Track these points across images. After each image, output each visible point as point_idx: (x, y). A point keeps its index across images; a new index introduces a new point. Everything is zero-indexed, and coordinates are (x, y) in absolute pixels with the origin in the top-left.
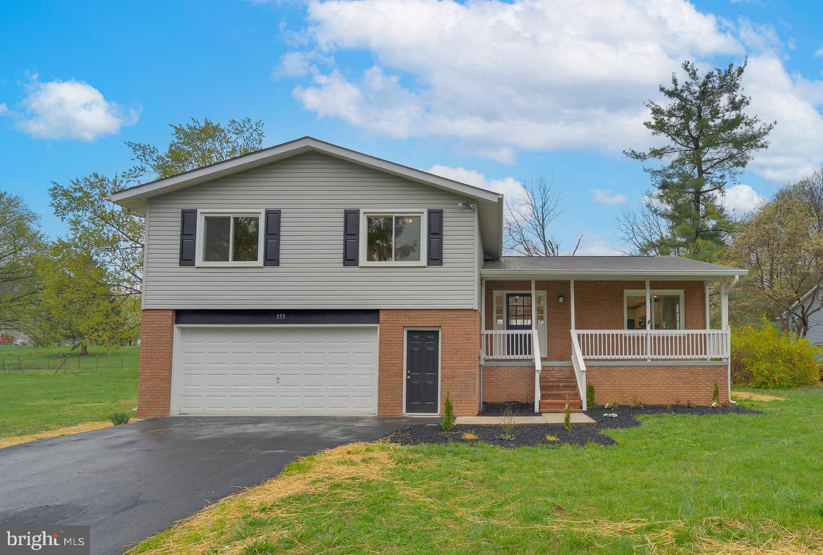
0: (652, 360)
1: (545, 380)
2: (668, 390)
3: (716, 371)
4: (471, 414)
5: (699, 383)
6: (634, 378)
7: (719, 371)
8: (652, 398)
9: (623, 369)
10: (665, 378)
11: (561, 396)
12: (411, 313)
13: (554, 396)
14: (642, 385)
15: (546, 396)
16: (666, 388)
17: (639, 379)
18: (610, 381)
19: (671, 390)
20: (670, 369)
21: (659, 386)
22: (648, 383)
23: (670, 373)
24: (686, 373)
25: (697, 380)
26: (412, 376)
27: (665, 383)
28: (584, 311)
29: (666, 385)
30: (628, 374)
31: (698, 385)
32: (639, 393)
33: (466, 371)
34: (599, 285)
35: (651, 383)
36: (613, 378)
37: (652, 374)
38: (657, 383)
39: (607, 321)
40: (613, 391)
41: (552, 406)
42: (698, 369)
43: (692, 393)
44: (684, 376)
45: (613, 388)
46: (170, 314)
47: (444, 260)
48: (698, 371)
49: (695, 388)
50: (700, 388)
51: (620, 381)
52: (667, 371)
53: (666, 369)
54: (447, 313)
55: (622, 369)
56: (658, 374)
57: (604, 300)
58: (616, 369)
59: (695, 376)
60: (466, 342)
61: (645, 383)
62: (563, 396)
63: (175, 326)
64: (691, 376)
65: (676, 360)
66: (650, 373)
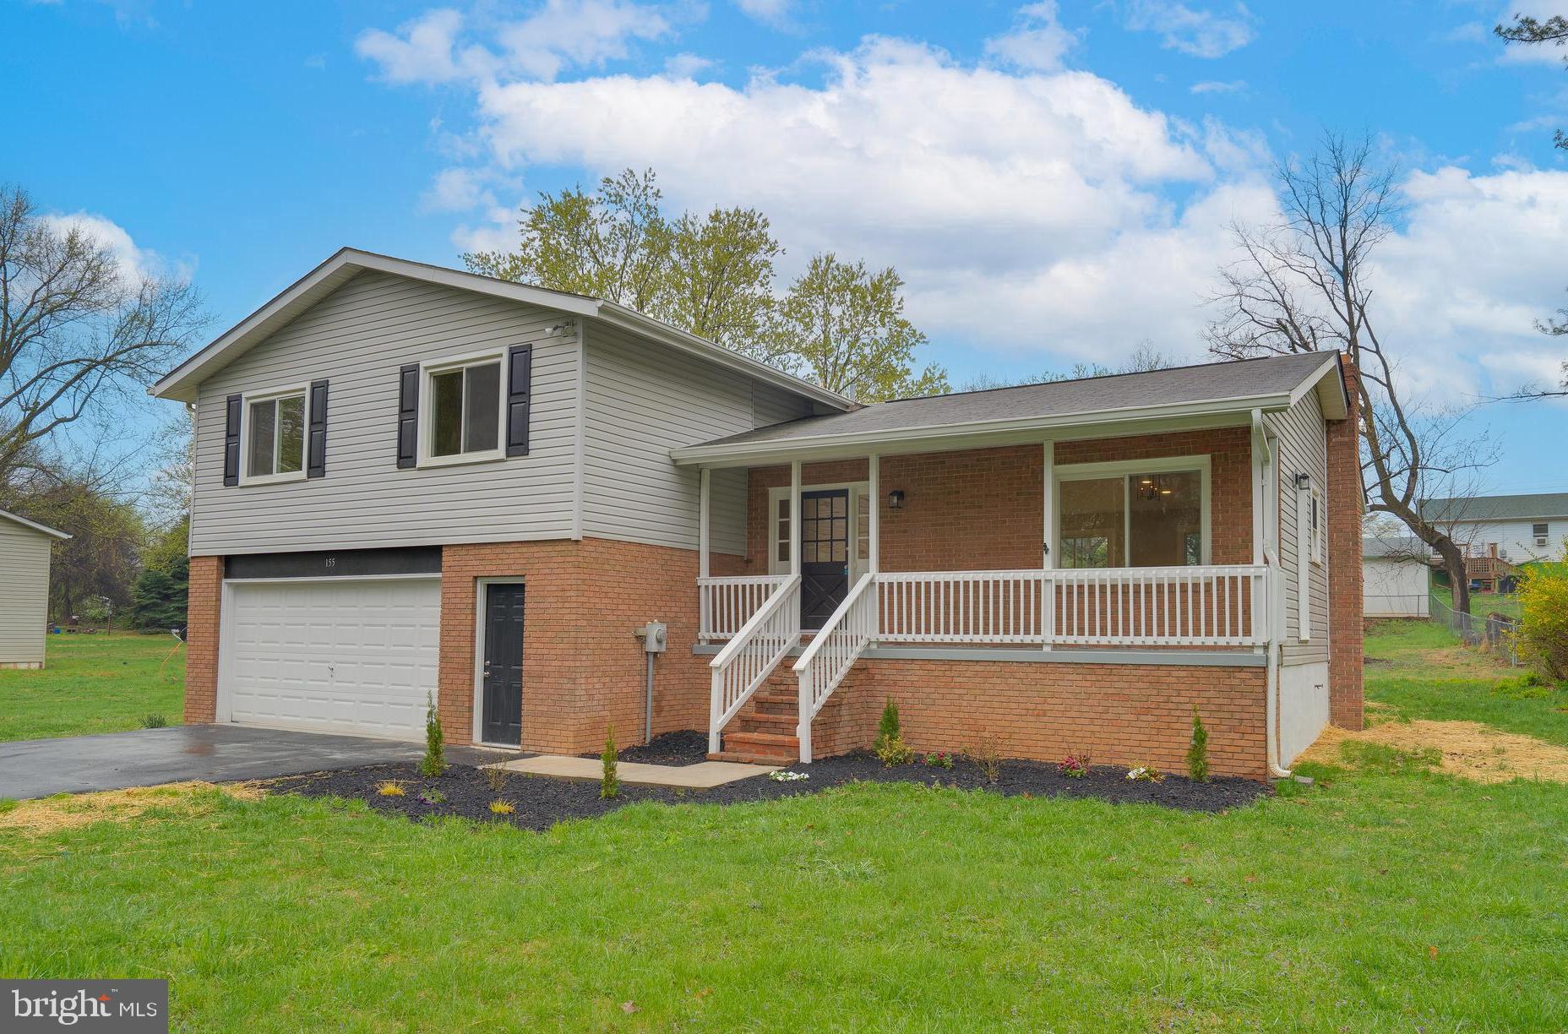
0: (1055, 646)
1: (783, 688)
2: (1092, 728)
3: (1227, 681)
4: (565, 751)
5: (1178, 713)
6: (1006, 693)
7: (1237, 682)
8: (1049, 744)
9: (981, 668)
10: (1083, 696)
11: (782, 726)
12: (483, 551)
13: (768, 725)
14: (1024, 712)
15: (752, 724)
16: (1087, 721)
17: (1017, 693)
18: (948, 696)
19: (1097, 728)
20: (1099, 671)
21: (1068, 714)
22: (1039, 707)
23: (1097, 684)
24: (1140, 685)
25: (1171, 706)
26: (493, 672)
27: (1084, 709)
28: (951, 524)
29: (1085, 715)
30: (991, 681)
31: (1174, 719)
32: (1017, 730)
33: (559, 663)
34: (986, 459)
35: (1046, 707)
36: (957, 691)
37: (1050, 683)
38: (1061, 708)
39: (1003, 549)
40: (955, 721)
41: (747, 747)
42: (1175, 674)
43: (1156, 738)
44: (1136, 692)
45: (956, 715)
46: (215, 562)
47: (532, 445)
48: (1174, 680)
49: (1164, 725)
50: (1178, 726)
51: (973, 698)
52: (1089, 677)
53: (1084, 671)
54: (535, 549)
55: (978, 668)
56: (1066, 683)
57: (997, 495)
58: (964, 668)
59: (1166, 693)
60: (560, 605)
61: (1031, 706)
62: (786, 726)
63: (224, 581)
64: (1155, 692)
65: (1116, 647)
66: (1045, 682)
